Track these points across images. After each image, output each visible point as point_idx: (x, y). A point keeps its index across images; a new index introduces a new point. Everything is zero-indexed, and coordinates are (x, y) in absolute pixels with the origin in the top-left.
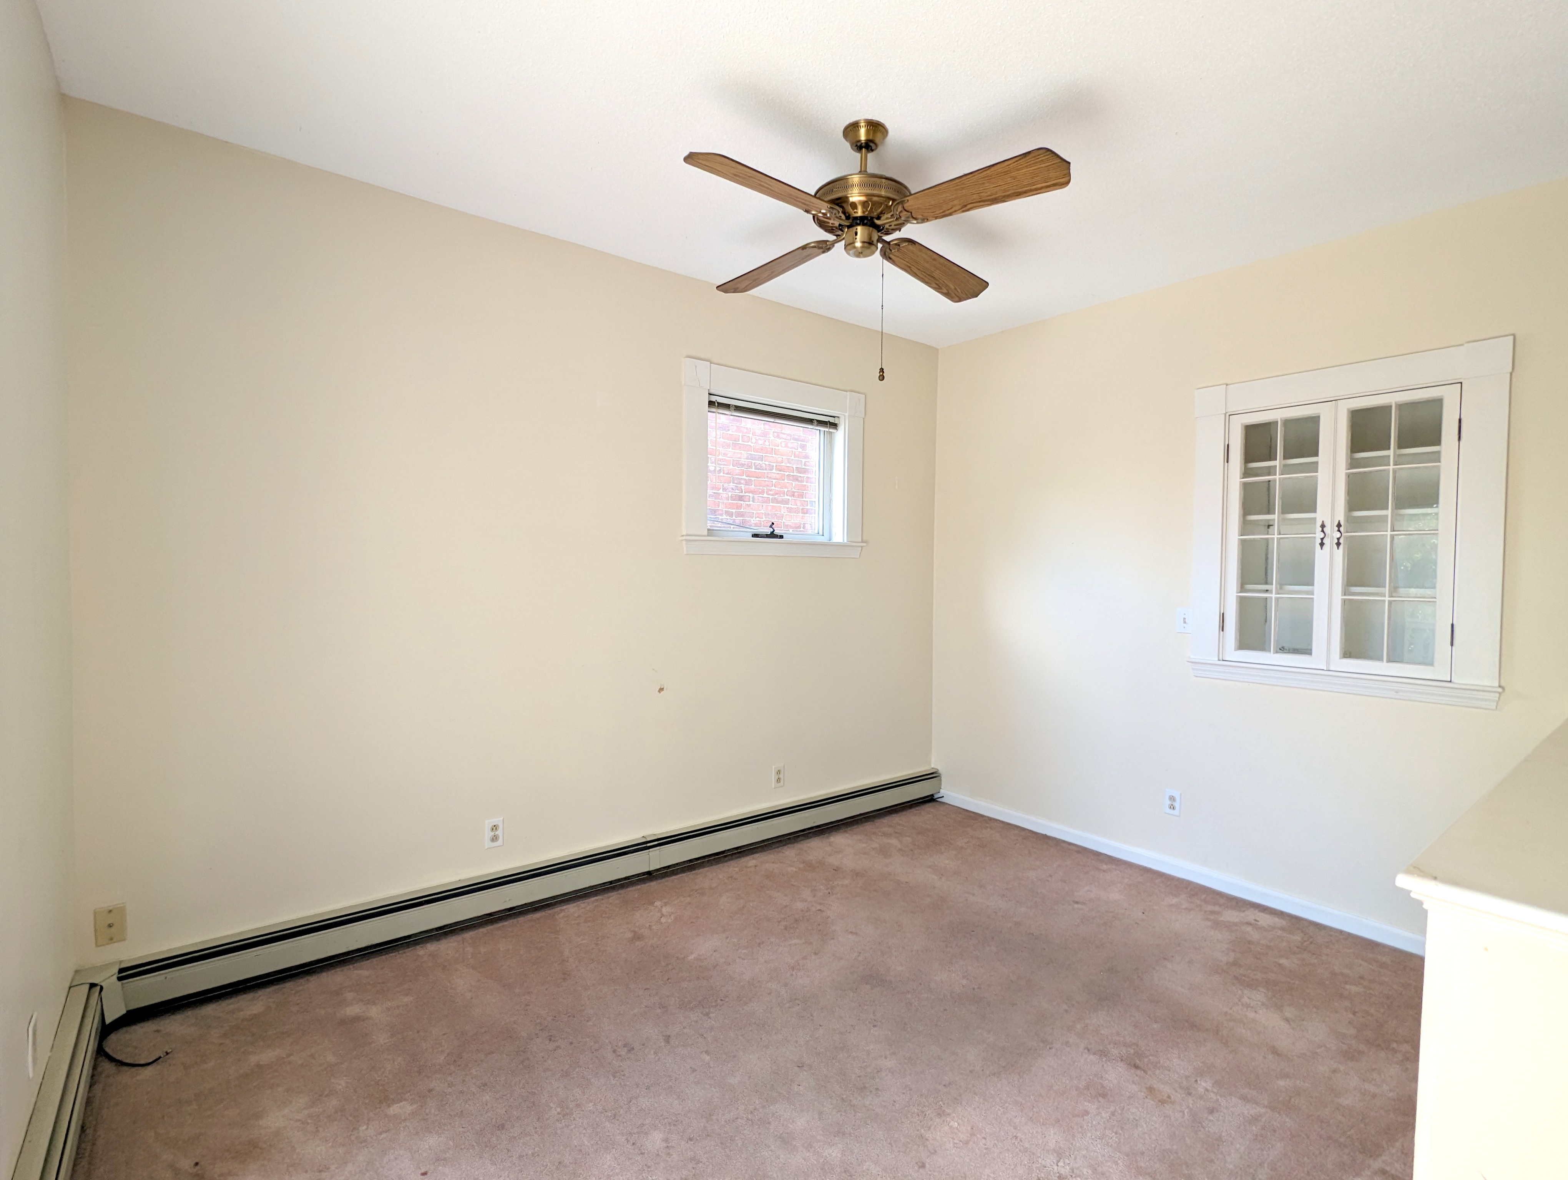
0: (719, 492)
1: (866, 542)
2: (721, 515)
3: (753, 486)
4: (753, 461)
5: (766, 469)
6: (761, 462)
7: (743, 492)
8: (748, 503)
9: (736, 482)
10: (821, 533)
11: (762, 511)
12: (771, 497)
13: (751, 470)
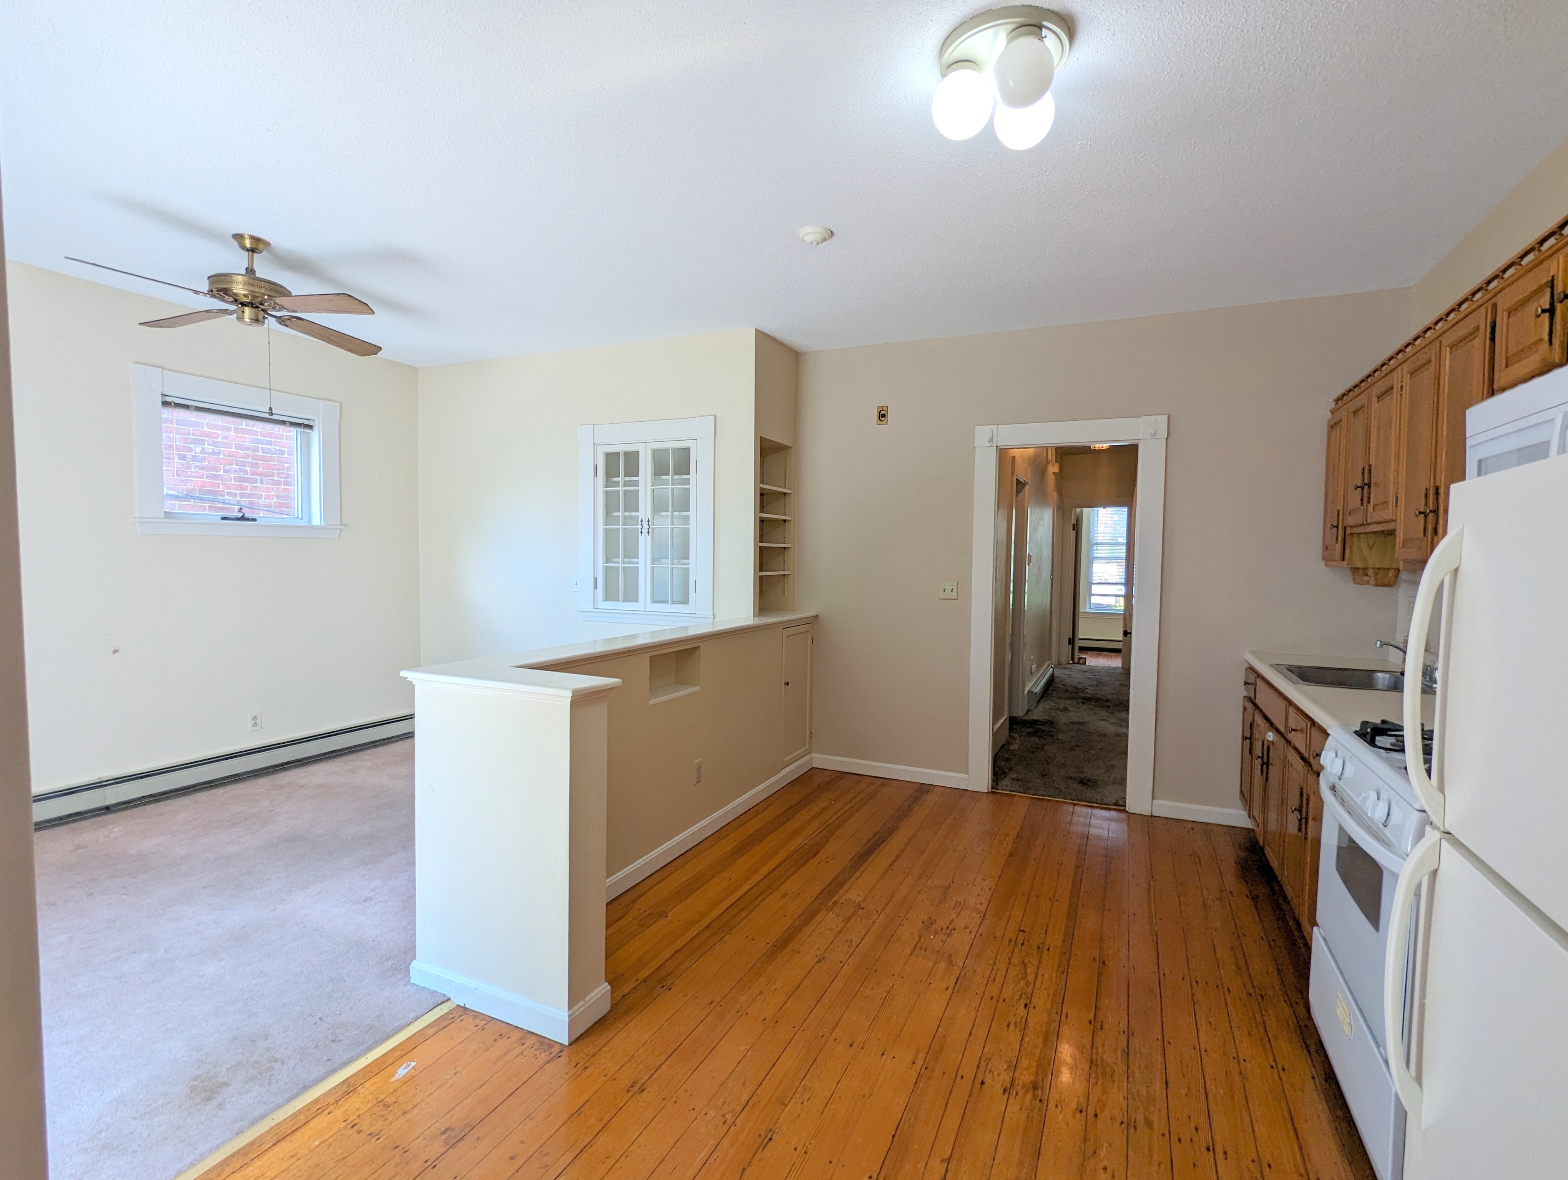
0: (219, 473)
1: (345, 525)
2: (223, 496)
3: (261, 469)
4: (260, 446)
5: (276, 454)
6: (269, 447)
7: (249, 474)
8: (255, 485)
9: (240, 464)
10: (300, 517)
11: (272, 493)
12: (283, 480)
13: (258, 453)
